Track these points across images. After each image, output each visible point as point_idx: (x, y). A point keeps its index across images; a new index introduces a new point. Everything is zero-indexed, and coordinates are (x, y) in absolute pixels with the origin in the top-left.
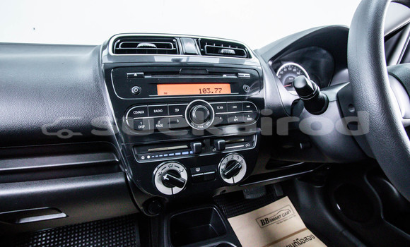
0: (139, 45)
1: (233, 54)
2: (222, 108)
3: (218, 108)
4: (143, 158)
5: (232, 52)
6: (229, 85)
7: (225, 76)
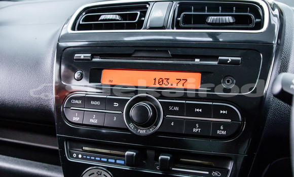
0: (102, 17)
1: (230, 24)
2: (177, 109)
3: (171, 108)
4: (75, 155)
5: (230, 19)
6: (199, 75)
7: (197, 60)
